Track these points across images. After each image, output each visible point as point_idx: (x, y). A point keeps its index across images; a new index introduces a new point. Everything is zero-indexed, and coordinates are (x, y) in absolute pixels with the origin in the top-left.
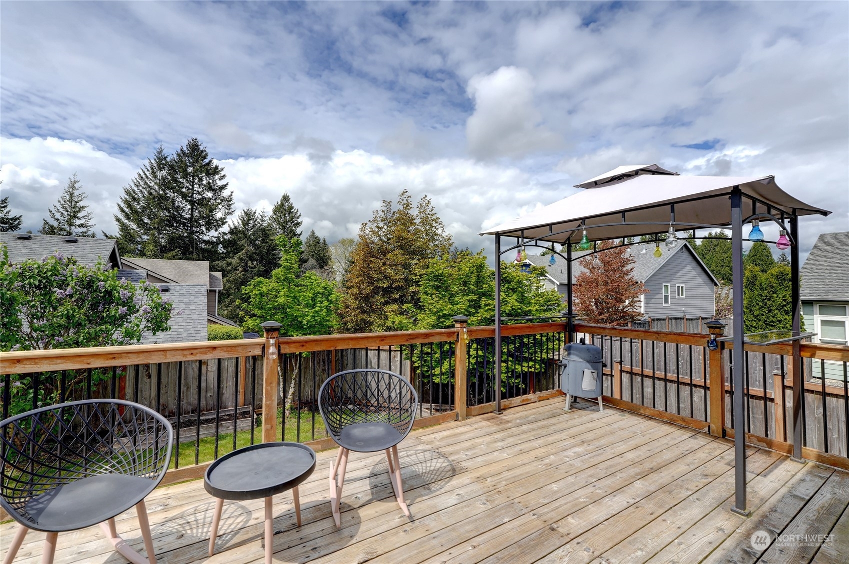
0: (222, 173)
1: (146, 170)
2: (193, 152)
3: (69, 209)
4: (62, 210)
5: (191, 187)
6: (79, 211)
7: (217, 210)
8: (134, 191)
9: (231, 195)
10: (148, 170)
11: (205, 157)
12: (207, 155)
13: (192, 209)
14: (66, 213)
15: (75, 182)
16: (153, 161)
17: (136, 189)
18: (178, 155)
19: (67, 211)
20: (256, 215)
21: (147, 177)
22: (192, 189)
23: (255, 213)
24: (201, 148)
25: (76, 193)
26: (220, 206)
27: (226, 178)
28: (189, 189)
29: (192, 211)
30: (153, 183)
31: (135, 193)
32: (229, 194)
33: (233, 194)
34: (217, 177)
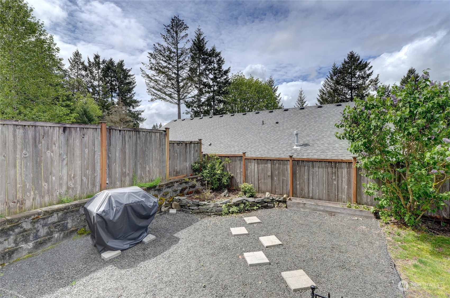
0: (369, 66)
1: (328, 78)
2: (351, 59)
3: (300, 104)
4: (298, 105)
5: (350, 80)
6: (304, 104)
7: (368, 89)
8: (323, 90)
9: (378, 77)
10: (329, 78)
11: (358, 60)
12: (359, 58)
13: (351, 92)
14: (299, 106)
15: (302, 91)
16: (331, 72)
17: (324, 88)
18: (343, 64)
19: (300, 105)
20: (390, 88)
21: (329, 81)
22: (351, 81)
23: (389, 86)
24: (356, 55)
25: (302, 96)
26: (370, 86)
27: (372, 68)
28: (349, 81)
29: (352, 94)
30: (332, 83)
31: (324, 91)
32: (376, 76)
33: (379, 76)
34: (367, 69)
